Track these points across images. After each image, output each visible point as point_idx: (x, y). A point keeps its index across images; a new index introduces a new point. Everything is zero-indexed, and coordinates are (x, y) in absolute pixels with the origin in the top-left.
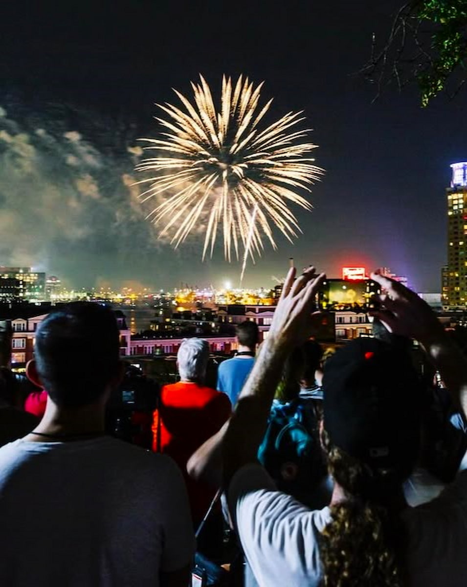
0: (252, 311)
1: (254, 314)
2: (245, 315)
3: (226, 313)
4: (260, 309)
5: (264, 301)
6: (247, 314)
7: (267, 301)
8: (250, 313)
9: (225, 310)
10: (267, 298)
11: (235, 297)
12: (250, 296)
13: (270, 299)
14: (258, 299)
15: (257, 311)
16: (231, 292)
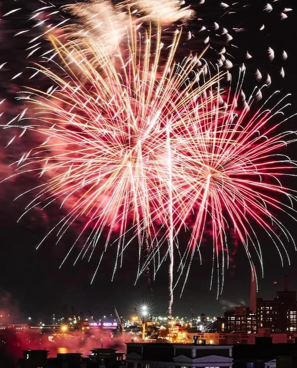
0: (186, 355)
1: (189, 359)
2: (172, 361)
3: (140, 357)
4: (198, 351)
5: (206, 337)
6: (175, 359)
7: (211, 337)
8: (183, 358)
9: (139, 353)
10: (210, 332)
11: (157, 330)
12: (182, 329)
13: (217, 334)
14: (196, 334)
15: (194, 355)
16: (151, 320)
